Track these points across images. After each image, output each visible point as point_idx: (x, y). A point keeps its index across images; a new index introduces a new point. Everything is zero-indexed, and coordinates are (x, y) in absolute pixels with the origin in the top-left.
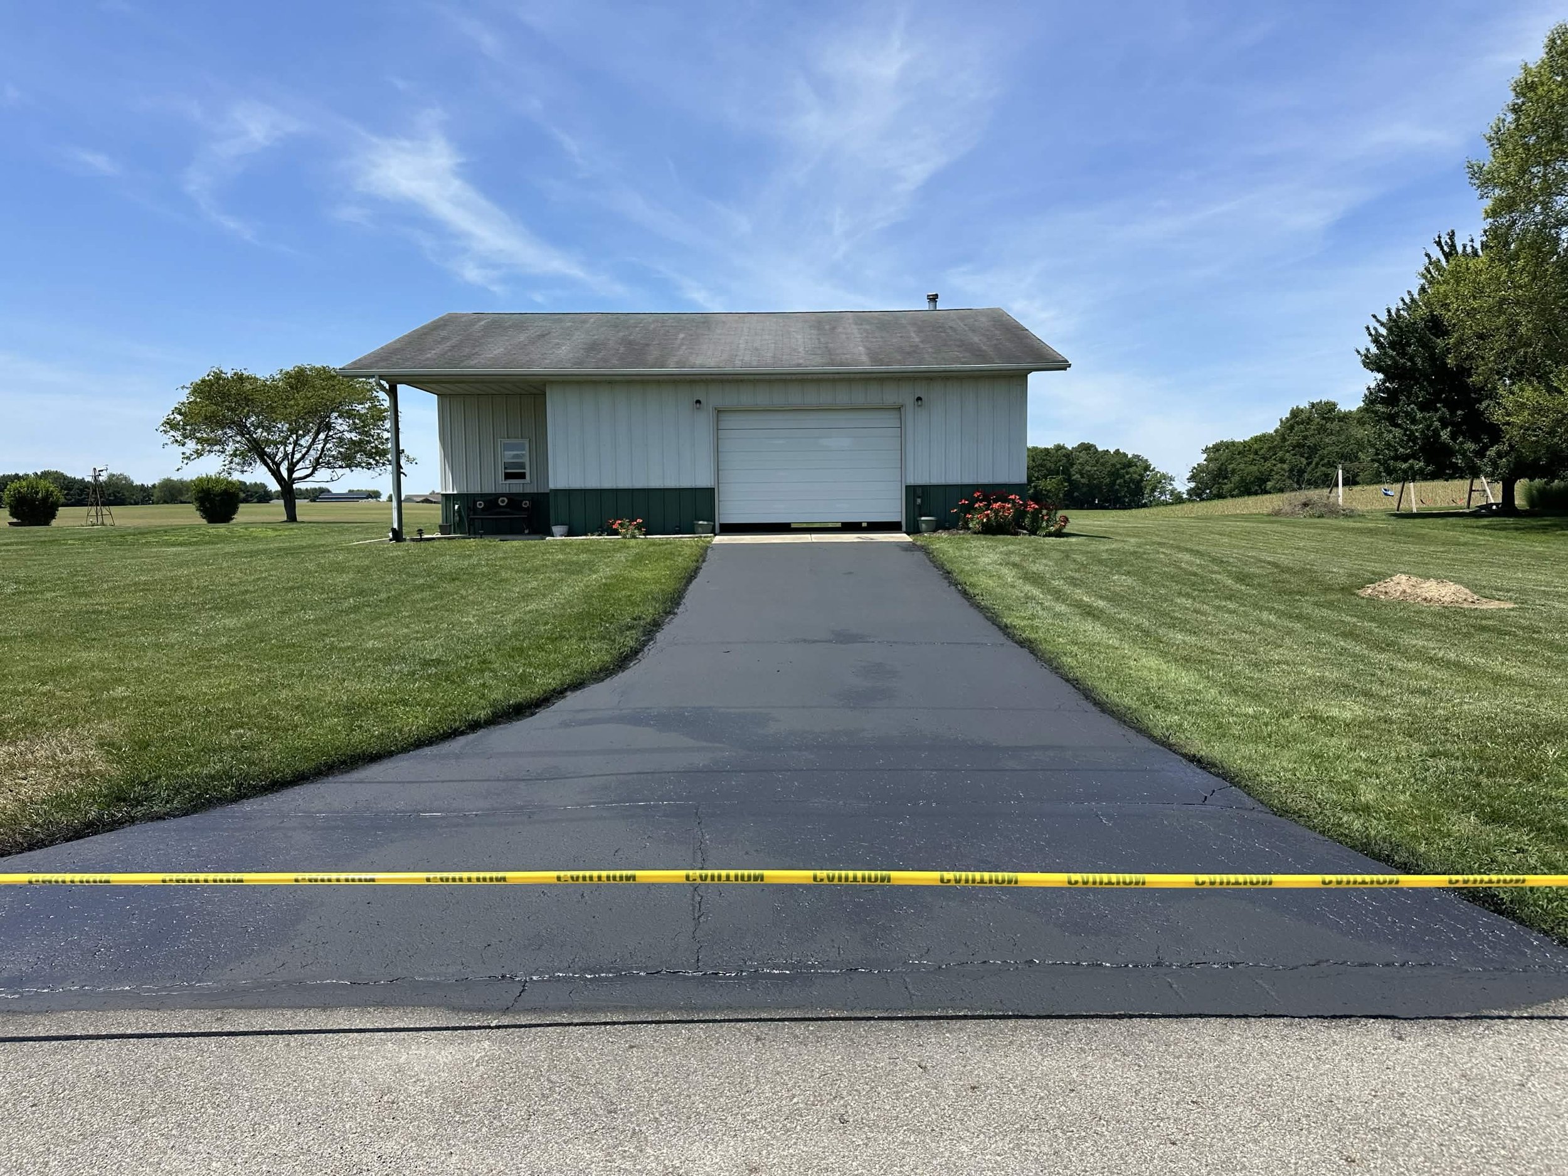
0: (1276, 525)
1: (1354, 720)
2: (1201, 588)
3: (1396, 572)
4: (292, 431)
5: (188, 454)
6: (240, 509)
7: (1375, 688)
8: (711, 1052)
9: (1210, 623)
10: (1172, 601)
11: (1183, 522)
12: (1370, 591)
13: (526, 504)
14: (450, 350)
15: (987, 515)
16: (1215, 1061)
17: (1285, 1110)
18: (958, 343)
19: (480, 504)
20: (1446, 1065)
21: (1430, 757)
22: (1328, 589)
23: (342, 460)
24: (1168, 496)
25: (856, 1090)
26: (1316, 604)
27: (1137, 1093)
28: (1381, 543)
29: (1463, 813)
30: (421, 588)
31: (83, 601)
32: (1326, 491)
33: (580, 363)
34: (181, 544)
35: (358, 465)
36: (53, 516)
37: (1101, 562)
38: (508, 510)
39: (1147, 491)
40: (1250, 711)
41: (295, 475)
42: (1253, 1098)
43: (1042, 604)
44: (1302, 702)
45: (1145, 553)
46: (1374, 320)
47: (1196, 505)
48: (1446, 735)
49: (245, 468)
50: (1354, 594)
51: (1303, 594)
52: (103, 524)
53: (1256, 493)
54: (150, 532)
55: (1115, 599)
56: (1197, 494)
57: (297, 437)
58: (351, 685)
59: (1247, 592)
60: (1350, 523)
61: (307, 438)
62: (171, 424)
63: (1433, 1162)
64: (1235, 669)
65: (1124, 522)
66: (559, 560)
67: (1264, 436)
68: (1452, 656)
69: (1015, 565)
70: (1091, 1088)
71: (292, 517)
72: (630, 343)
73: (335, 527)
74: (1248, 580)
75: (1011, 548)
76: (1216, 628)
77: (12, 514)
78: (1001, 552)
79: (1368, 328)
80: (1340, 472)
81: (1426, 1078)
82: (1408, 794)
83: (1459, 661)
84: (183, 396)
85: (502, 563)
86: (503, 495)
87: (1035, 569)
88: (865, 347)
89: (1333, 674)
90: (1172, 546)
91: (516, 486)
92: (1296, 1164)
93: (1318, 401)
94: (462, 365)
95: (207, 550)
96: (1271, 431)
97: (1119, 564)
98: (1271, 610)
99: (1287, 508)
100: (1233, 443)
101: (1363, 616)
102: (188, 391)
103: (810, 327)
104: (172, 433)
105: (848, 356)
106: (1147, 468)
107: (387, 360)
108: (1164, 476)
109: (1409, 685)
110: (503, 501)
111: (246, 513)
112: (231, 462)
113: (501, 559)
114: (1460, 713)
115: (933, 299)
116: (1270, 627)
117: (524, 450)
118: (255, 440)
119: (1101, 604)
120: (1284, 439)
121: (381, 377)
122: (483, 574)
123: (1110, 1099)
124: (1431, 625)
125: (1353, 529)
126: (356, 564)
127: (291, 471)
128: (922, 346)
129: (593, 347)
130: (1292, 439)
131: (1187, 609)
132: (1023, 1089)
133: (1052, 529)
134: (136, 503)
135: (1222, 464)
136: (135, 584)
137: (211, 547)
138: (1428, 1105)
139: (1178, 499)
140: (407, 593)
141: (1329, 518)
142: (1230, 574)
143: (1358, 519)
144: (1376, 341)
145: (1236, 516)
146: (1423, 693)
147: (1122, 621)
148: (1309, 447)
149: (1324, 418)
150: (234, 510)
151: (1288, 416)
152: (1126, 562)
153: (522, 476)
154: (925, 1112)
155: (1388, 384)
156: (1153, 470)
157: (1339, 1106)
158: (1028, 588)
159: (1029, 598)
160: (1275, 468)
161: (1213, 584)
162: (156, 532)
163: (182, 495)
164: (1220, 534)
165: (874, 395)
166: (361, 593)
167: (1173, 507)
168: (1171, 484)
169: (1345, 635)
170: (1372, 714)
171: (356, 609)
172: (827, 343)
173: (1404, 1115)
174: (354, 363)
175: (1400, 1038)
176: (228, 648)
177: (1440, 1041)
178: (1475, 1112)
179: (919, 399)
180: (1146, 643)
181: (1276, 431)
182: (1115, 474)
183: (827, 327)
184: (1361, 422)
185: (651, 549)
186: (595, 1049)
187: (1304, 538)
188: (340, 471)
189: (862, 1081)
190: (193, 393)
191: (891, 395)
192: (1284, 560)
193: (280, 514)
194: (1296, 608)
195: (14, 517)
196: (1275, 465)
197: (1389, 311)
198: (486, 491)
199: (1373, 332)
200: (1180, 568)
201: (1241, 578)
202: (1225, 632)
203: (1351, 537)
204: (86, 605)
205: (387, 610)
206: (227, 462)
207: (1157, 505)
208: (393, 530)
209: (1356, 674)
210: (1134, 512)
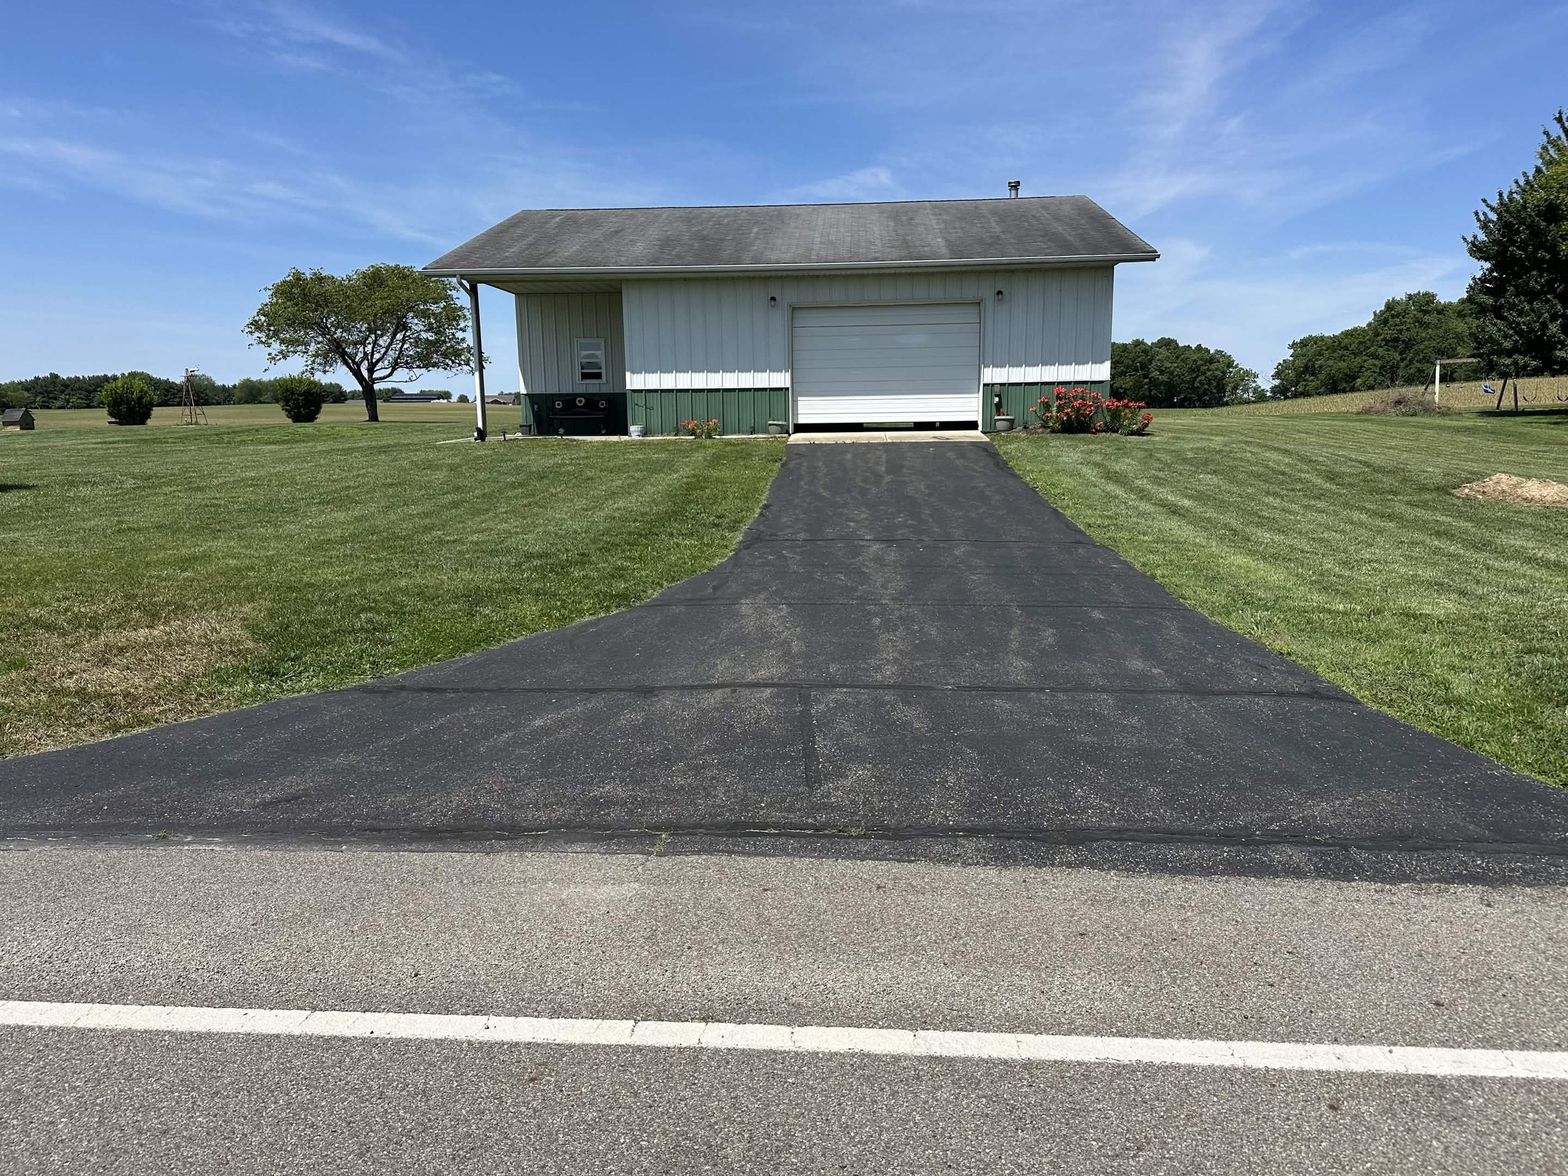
0: (1366, 424)
1: (1448, 616)
2: (1289, 487)
3: (1495, 472)
4: (371, 330)
5: (273, 355)
6: (322, 409)
7: (1471, 586)
8: (838, 896)
9: (1299, 522)
10: (1259, 500)
11: (1269, 421)
12: (1467, 491)
13: (602, 404)
14: (527, 249)
15: (1067, 414)
16: (1308, 919)
17: (1377, 962)
18: (1040, 233)
19: (559, 405)
20: (1534, 928)
21: (1526, 653)
22: (1423, 488)
23: (419, 359)
24: (1251, 394)
25: (973, 933)
26: (1408, 503)
27: (1235, 943)
28: (1479, 442)
29: (1557, 707)
30: (513, 486)
31: (199, 495)
32: (1421, 388)
33: (655, 261)
34: (273, 443)
35: (435, 365)
36: (148, 416)
37: (1185, 461)
38: (586, 410)
39: (1229, 388)
40: (1341, 607)
41: (375, 375)
42: (1345, 951)
43: (1125, 503)
44: (1394, 600)
45: (1231, 452)
46: (1484, 204)
47: (1282, 403)
48: (1543, 632)
49: (327, 368)
50: (1449, 494)
51: (1396, 494)
52: (196, 423)
53: (1344, 391)
54: (243, 432)
55: (1200, 497)
56: (1281, 392)
57: (376, 337)
58: (465, 574)
59: (1337, 491)
60: (1446, 422)
61: (385, 338)
62: (256, 325)
63: (1518, 1009)
64: (1325, 568)
65: (1206, 421)
66: (639, 459)
67: (1355, 330)
68: (1552, 556)
69: (1097, 465)
70: (1192, 938)
71: (374, 417)
72: (704, 238)
73: (417, 426)
74: (1337, 480)
75: (1092, 447)
76: (1304, 527)
77: (111, 414)
78: (1082, 452)
79: (1476, 213)
80: (1438, 368)
81: (1513, 939)
82: (1502, 688)
83: (1559, 561)
84: (266, 298)
85: (585, 462)
86: (580, 395)
87: (1117, 468)
88: (943, 238)
89: (1428, 573)
90: (1258, 445)
91: (592, 387)
92: (1387, 1006)
93: (1416, 292)
94: (540, 263)
95: (301, 448)
96: (1364, 325)
97: (1206, 463)
98: (1361, 509)
99: (1379, 406)
100: (1322, 338)
101: (1460, 515)
102: (270, 293)
103: (888, 217)
104: (257, 334)
105: (926, 249)
106: (1230, 364)
107: (467, 259)
108: (1248, 373)
109: (1506, 584)
110: (580, 402)
111: (328, 413)
112: (314, 362)
113: (584, 458)
114: (1559, 612)
115: (1015, 186)
116: (1362, 527)
117: (599, 350)
118: (335, 340)
119: (1187, 503)
120: (1377, 335)
121: (463, 276)
122: (569, 473)
123: (1210, 947)
124: (1531, 525)
125: (1449, 428)
126: (447, 462)
127: (371, 371)
128: (1003, 236)
129: (666, 243)
130: (1388, 333)
131: (1275, 508)
132: (1128, 937)
133: (1135, 427)
134: (219, 404)
135: (1310, 360)
136: (243, 480)
137: (303, 445)
138: (1515, 962)
139: (1261, 397)
140: (501, 491)
141: (1423, 416)
142: (1319, 473)
143: (1455, 417)
144: (1484, 226)
145: (1325, 414)
146: (1521, 592)
147: (1209, 520)
148: (1404, 342)
149: (1422, 311)
150: (318, 410)
151: (1383, 308)
152: (1213, 460)
153: (598, 376)
154: (1039, 952)
155: (1495, 274)
156: (1236, 366)
157: (1429, 960)
158: (1111, 488)
159: (1110, 497)
160: (1366, 364)
161: (1302, 483)
162: (249, 431)
163: (261, 395)
164: (1307, 433)
165: (954, 290)
166: (458, 489)
167: (1257, 406)
168: (1255, 382)
169: (1438, 534)
170: (1466, 611)
171: (455, 505)
172: (906, 234)
173: (1491, 969)
174: (436, 262)
175: (1489, 905)
176: (343, 541)
177: (1528, 909)
178: (1560, 969)
179: (1000, 293)
180: (1234, 541)
181: (1369, 325)
182: (1195, 370)
183: (904, 218)
184: (1461, 315)
185: (728, 449)
186: (734, 891)
187: (1395, 437)
188: (418, 371)
189: (978, 925)
190: (275, 294)
191: (971, 290)
192: (1377, 460)
193: (361, 414)
194: (1388, 508)
195: (113, 417)
196: (1365, 361)
197: (1501, 195)
198: (564, 391)
199: (1482, 218)
200: (1267, 467)
201: (1331, 477)
202: (1314, 531)
203: (1446, 436)
204: (203, 499)
205: (485, 507)
206: (309, 362)
207: (1240, 403)
208: (478, 429)
209: (1449, 573)
210: (1216, 410)
